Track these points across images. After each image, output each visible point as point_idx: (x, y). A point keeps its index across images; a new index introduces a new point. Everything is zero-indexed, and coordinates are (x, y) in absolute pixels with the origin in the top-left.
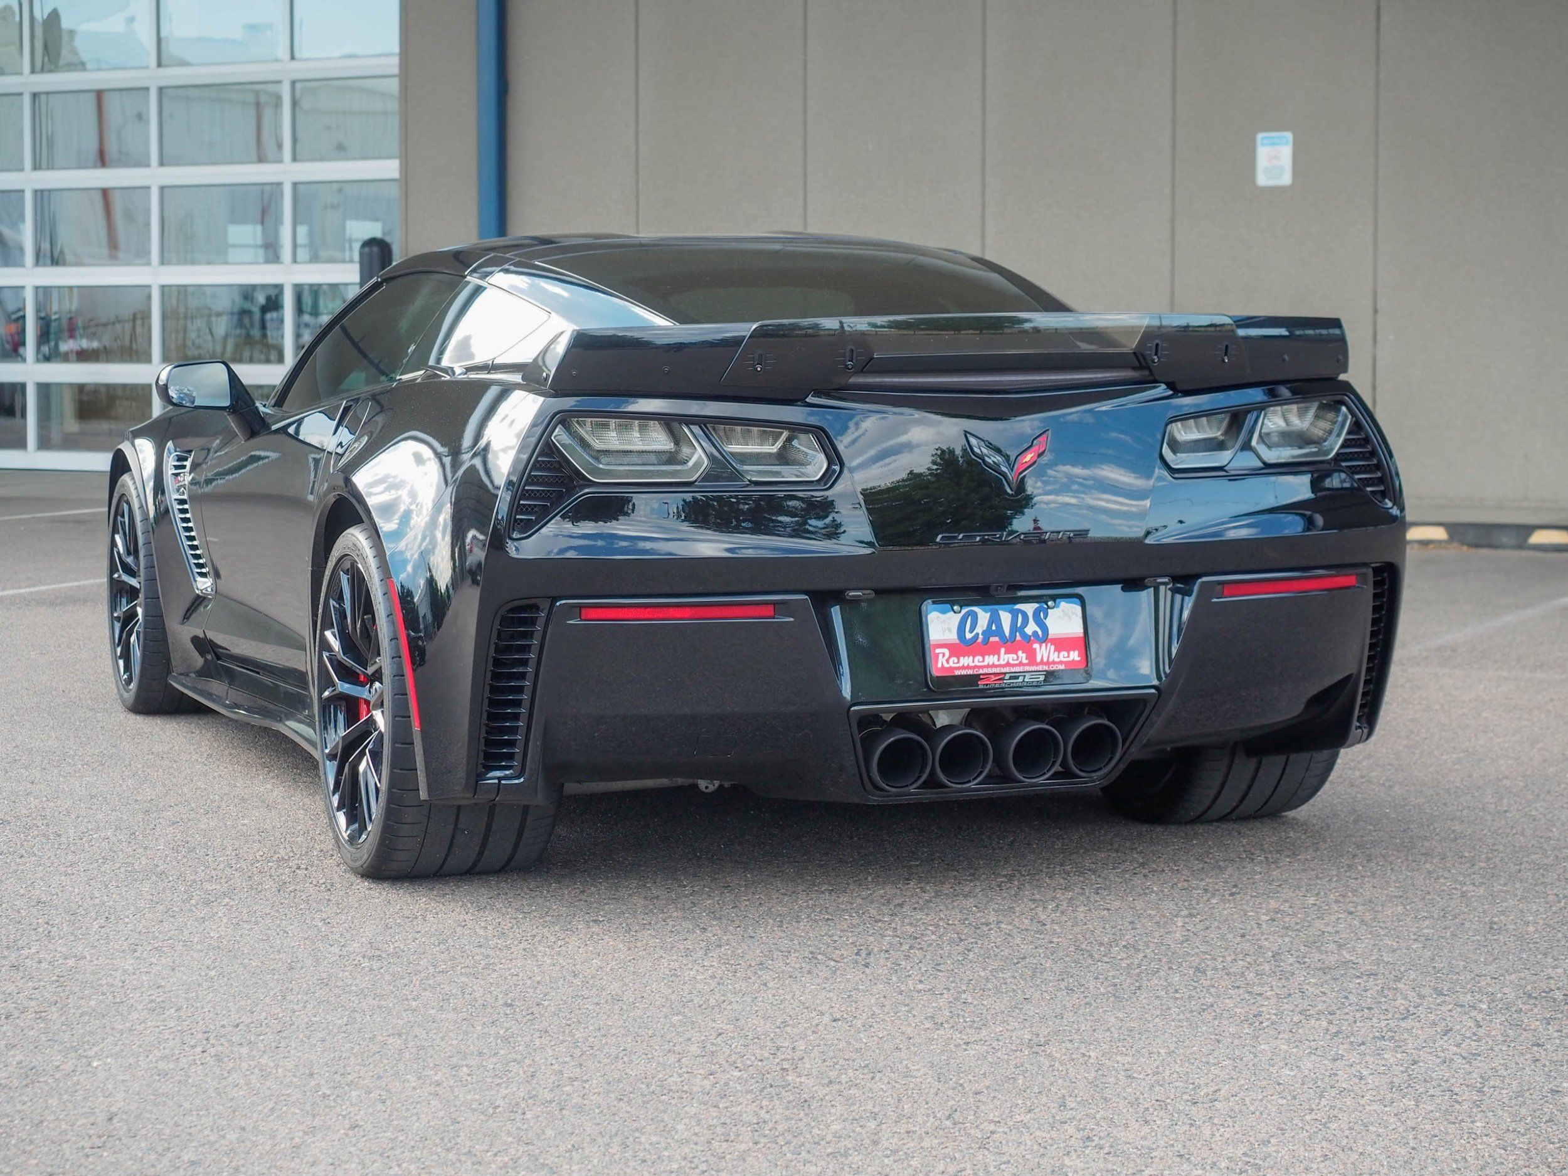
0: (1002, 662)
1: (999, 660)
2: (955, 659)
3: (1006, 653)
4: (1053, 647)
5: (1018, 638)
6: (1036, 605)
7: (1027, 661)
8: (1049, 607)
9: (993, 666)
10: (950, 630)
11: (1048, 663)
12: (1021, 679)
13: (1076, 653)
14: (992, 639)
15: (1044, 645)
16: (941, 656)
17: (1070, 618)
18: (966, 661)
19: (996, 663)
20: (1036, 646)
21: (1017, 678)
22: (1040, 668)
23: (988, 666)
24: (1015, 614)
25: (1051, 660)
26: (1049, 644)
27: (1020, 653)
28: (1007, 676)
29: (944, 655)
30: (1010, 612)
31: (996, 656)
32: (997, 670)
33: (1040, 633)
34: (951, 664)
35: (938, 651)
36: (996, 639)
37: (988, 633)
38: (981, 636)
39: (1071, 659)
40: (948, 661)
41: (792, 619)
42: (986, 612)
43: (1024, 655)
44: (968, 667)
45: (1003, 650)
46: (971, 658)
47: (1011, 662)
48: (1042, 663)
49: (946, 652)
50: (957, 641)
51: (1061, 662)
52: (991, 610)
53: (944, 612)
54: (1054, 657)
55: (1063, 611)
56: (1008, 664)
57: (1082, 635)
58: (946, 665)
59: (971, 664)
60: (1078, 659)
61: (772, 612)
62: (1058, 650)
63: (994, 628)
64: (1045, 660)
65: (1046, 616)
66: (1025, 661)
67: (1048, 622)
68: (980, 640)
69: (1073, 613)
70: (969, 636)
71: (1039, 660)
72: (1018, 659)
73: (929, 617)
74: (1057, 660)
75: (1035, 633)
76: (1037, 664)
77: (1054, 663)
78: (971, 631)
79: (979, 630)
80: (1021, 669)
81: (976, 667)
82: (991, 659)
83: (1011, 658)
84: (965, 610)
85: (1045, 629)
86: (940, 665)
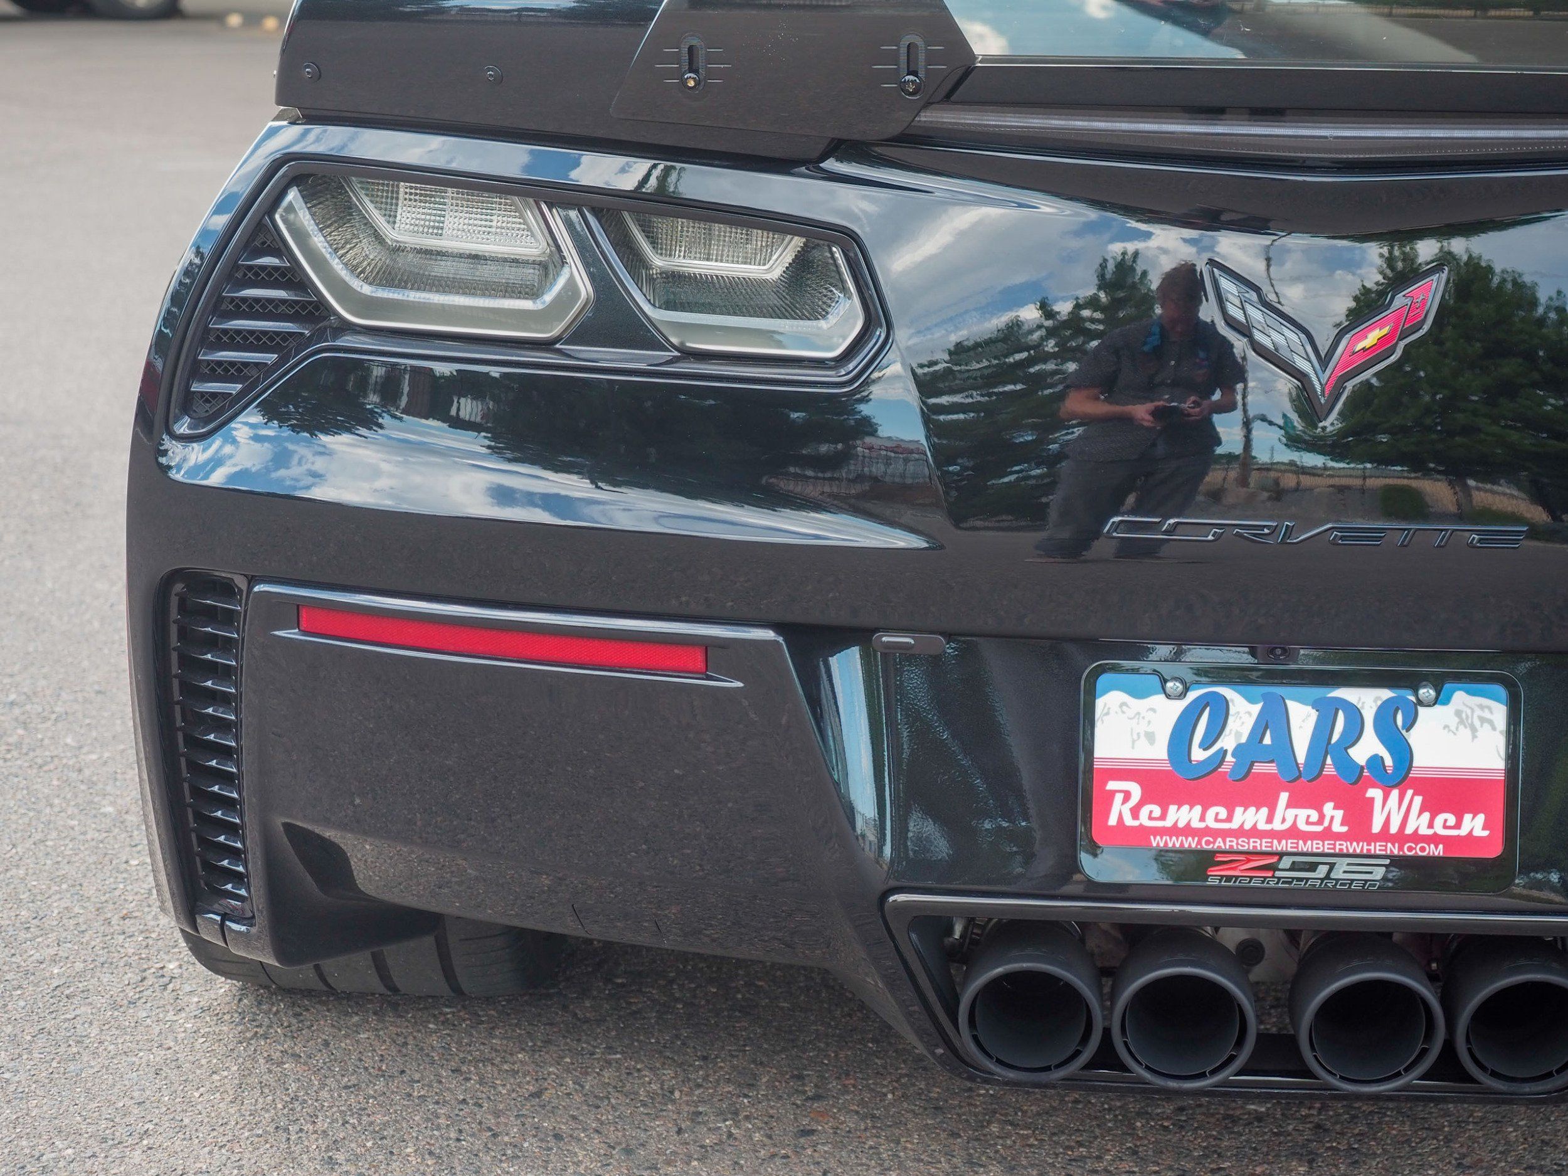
0: (1277, 825)
1: (1270, 820)
2: (1157, 811)
3: (1289, 805)
4: (1418, 800)
5: (1330, 769)
6: (1386, 694)
7: (1345, 829)
8: (1420, 703)
9: (1254, 832)
10: (1151, 737)
11: (1401, 838)
12: (1322, 871)
13: (1481, 818)
14: (1258, 768)
15: (1395, 793)
16: (1119, 797)
17: (1474, 730)
18: (1183, 815)
19: (1262, 826)
20: (1375, 793)
21: (1313, 867)
22: (1377, 848)
23: (1240, 832)
24: (1327, 712)
25: (1409, 830)
26: (1410, 792)
27: (1328, 808)
28: (1286, 862)
29: (1127, 795)
30: (1316, 705)
31: (1264, 811)
32: (1263, 845)
33: (1389, 761)
34: (1144, 819)
35: (1112, 785)
36: (1272, 768)
37: (1249, 751)
38: (1229, 758)
39: (1463, 832)
40: (1135, 812)
41: (740, 684)
42: (1251, 700)
43: (1339, 814)
44: (1188, 831)
45: (1284, 797)
46: (1198, 809)
47: (1302, 826)
48: (1384, 835)
49: (1135, 790)
50: (1168, 767)
51: (1435, 839)
52: (1265, 697)
53: (1139, 693)
54: (1419, 823)
55: (1458, 713)
56: (1293, 832)
57: (1501, 777)
58: (1129, 821)
59: (1196, 824)
60: (1480, 832)
61: (701, 665)
62: (1432, 807)
63: (1267, 740)
64: (1394, 829)
65: (1410, 725)
66: (1337, 828)
67: (1415, 738)
68: (1226, 768)
69: (1483, 720)
70: (1198, 755)
71: (1376, 828)
72: (1320, 822)
73: (1100, 703)
74: (1424, 831)
75: (1376, 761)
76: (1372, 838)
77: (1416, 837)
78: (1205, 746)
79: (1228, 742)
80: (1326, 847)
81: (1207, 831)
82: (1249, 817)
83: (1303, 817)
84: (1192, 695)
85: (1403, 752)
86: (1113, 821)
